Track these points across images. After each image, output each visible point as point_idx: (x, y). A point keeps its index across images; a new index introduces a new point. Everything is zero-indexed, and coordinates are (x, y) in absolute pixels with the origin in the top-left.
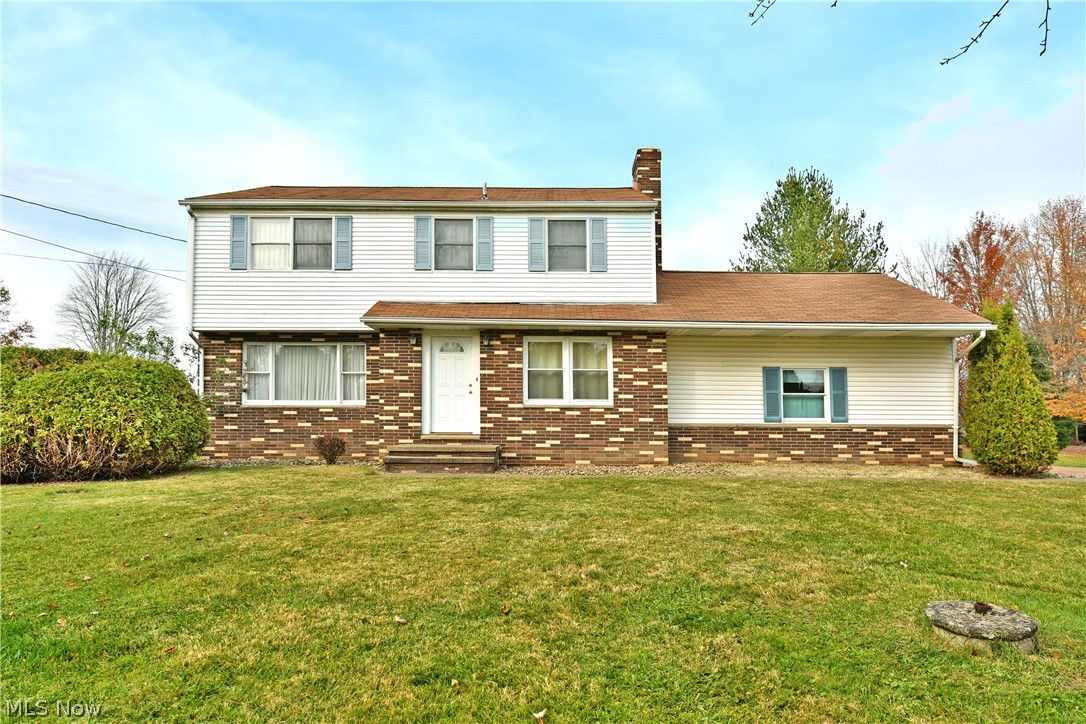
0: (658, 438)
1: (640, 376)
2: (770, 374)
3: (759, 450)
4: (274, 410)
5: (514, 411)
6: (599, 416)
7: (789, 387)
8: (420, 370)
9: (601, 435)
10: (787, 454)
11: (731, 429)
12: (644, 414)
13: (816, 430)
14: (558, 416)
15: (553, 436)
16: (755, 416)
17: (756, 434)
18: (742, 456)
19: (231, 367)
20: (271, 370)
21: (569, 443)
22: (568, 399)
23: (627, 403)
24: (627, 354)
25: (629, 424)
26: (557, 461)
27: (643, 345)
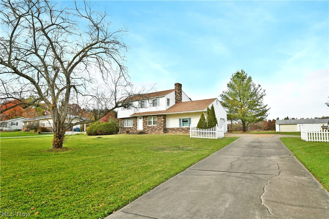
0: (162, 130)
1: (160, 121)
2: (180, 119)
3: (178, 131)
4: (127, 128)
5: (146, 127)
6: (155, 127)
7: (183, 121)
8: (137, 122)
9: (155, 130)
10: (182, 132)
11: (174, 128)
12: (160, 126)
13: (186, 128)
14: (151, 127)
15: (150, 130)
16: (178, 126)
17: (178, 129)
18: (176, 132)
19: (123, 122)
20: (127, 123)
21: (152, 131)
22: (152, 125)
23: (158, 125)
24: (159, 118)
25: (159, 128)
26: (151, 133)
27: (160, 117)
